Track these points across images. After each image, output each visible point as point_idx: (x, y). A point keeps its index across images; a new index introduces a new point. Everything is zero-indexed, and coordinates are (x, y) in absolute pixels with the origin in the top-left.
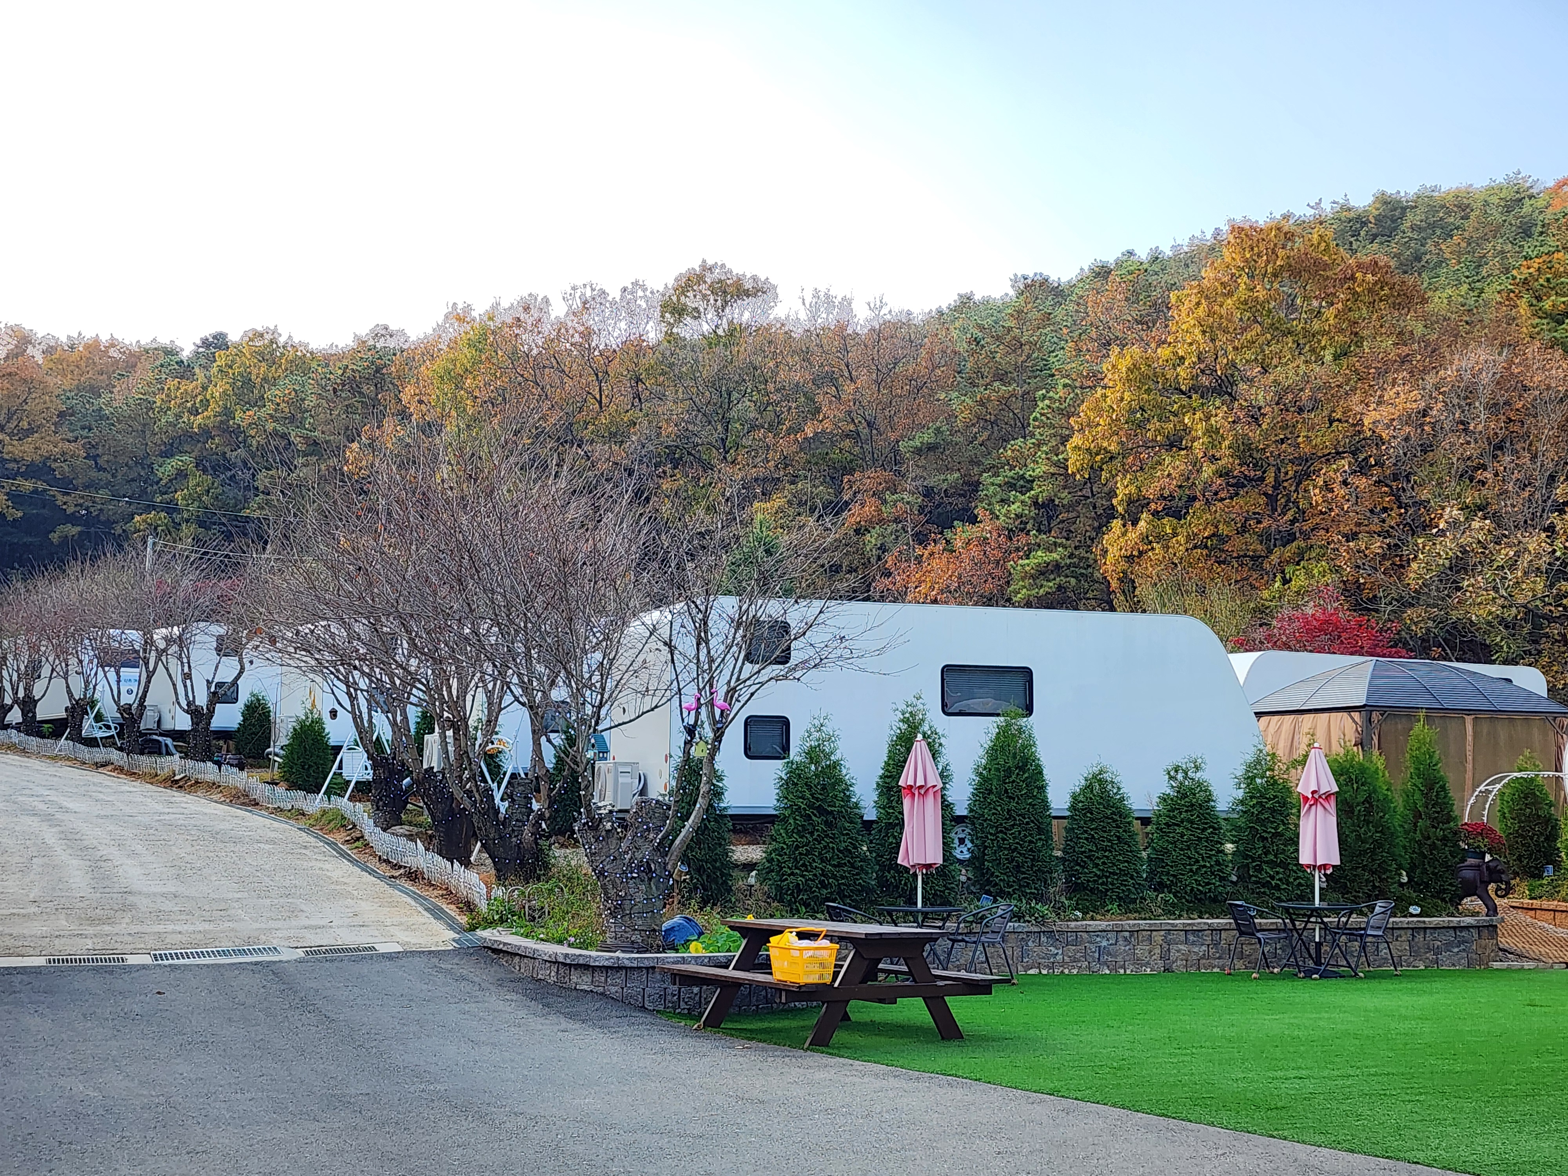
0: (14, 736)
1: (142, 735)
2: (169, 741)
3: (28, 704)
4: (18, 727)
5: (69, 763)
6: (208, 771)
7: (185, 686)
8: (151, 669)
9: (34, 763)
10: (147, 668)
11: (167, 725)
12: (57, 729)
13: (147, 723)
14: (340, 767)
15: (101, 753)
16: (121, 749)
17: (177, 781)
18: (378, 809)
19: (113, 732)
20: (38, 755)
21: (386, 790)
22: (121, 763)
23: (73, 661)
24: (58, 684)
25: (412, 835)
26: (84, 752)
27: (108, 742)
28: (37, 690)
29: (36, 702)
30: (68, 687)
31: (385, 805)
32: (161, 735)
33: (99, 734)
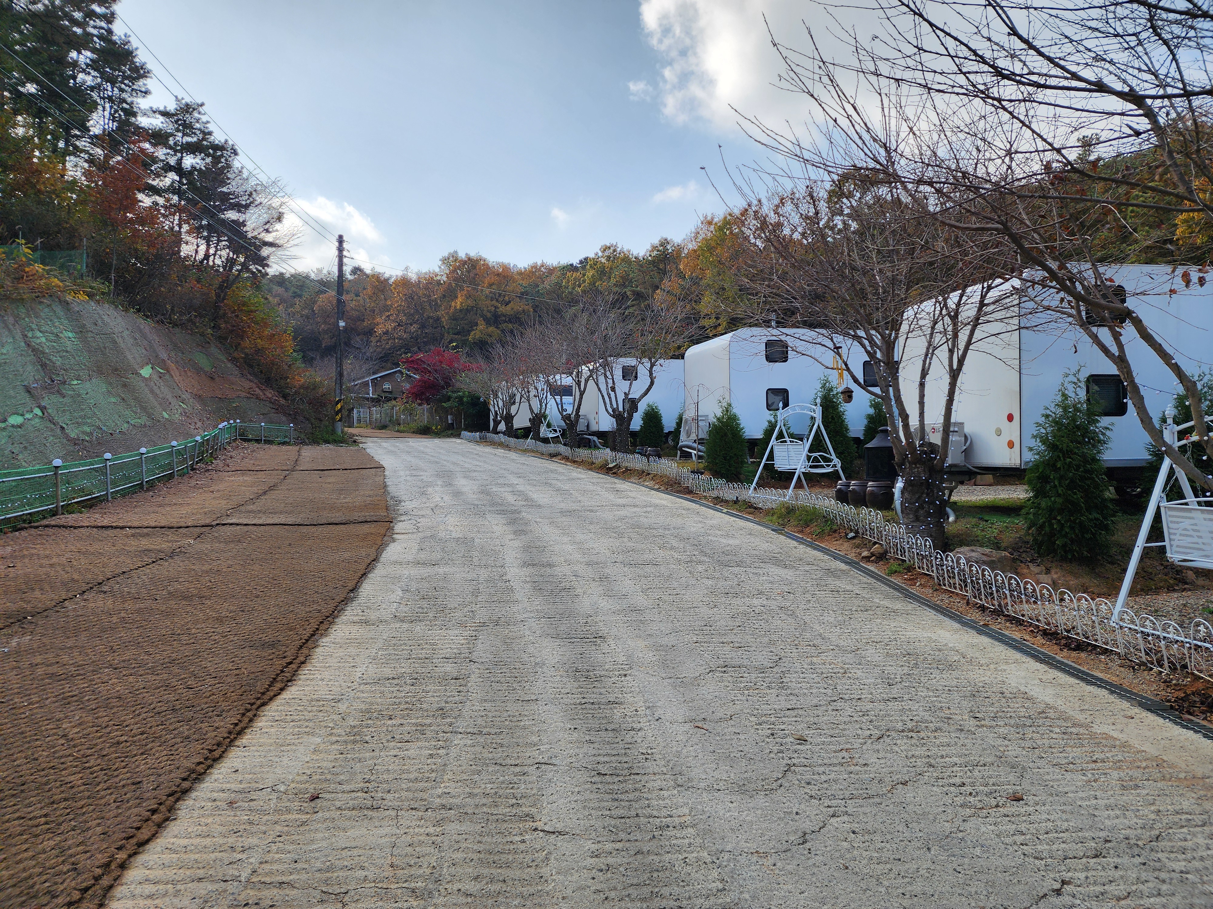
0: (502, 438)
1: (578, 435)
2: (595, 438)
3: (509, 419)
4: (504, 433)
5: (533, 454)
6: (636, 461)
7: (610, 398)
8: (582, 389)
9: (513, 455)
10: (580, 388)
11: (594, 428)
12: (525, 433)
13: (581, 427)
14: (771, 457)
15: (552, 448)
16: (565, 445)
17: (611, 469)
18: (917, 519)
19: (558, 434)
20: (516, 449)
21: (928, 494)
22: (567, 454)
23: (531, 388)
24: (525, 406)
25: (993, 561)
26: (541, 446)
27: (556, 440)
28: (513, 409)
29: (513, 417)
30: (530, 405)
31: (929, 514)
32: (590, 435)
33: (551, 435)
